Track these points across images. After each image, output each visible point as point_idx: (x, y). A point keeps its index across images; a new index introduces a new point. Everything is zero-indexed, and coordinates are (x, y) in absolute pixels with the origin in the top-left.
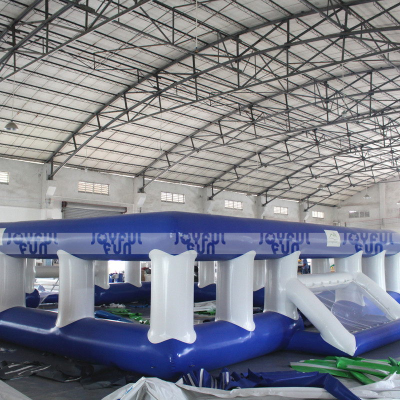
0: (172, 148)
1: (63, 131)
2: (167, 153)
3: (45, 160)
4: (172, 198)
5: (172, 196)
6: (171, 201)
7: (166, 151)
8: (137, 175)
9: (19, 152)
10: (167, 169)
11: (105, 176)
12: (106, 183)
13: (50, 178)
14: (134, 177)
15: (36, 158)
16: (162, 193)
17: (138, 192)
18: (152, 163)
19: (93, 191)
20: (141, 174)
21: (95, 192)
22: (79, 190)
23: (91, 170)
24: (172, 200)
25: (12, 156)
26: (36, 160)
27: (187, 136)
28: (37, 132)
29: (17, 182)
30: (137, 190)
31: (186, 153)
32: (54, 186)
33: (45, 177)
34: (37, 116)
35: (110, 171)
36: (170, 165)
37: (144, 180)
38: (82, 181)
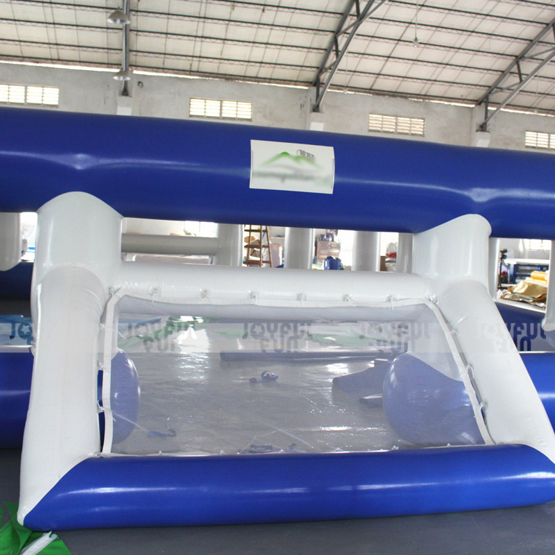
0: (526, 50)
1: (317, 32)
2: (518, 59)
3: (311, 83)
4: (549, 142)
5: (549, 139)
6: (547, 147)
7: (516, 57)
8: (478, 102)
9: (265, 72)
10: (518, 89)
11: (418, 105)
12: (419, 116)
13: (316, 109)
14: (473, 106)
15: (295, 79)
16: (528, 134)
17: (477, 131)
18: (499, 81)
19: (396, 129)
20: (483, 101)
21: (399, 131)
22: (371, 128)
23: (393, 96)
24: (549, 145)
25: (257, 79)
26: (296, 82)
27: (547, 24)
28: (277, 36)
29: (265, 116)
30: (475, 128)
31: (544, 56)
32: (321, 121)
33: (308, 108)
34: (263, 10)
35: (426, 96)
36: (521, 80)
37: (487, 111)
38: (375, 114)
